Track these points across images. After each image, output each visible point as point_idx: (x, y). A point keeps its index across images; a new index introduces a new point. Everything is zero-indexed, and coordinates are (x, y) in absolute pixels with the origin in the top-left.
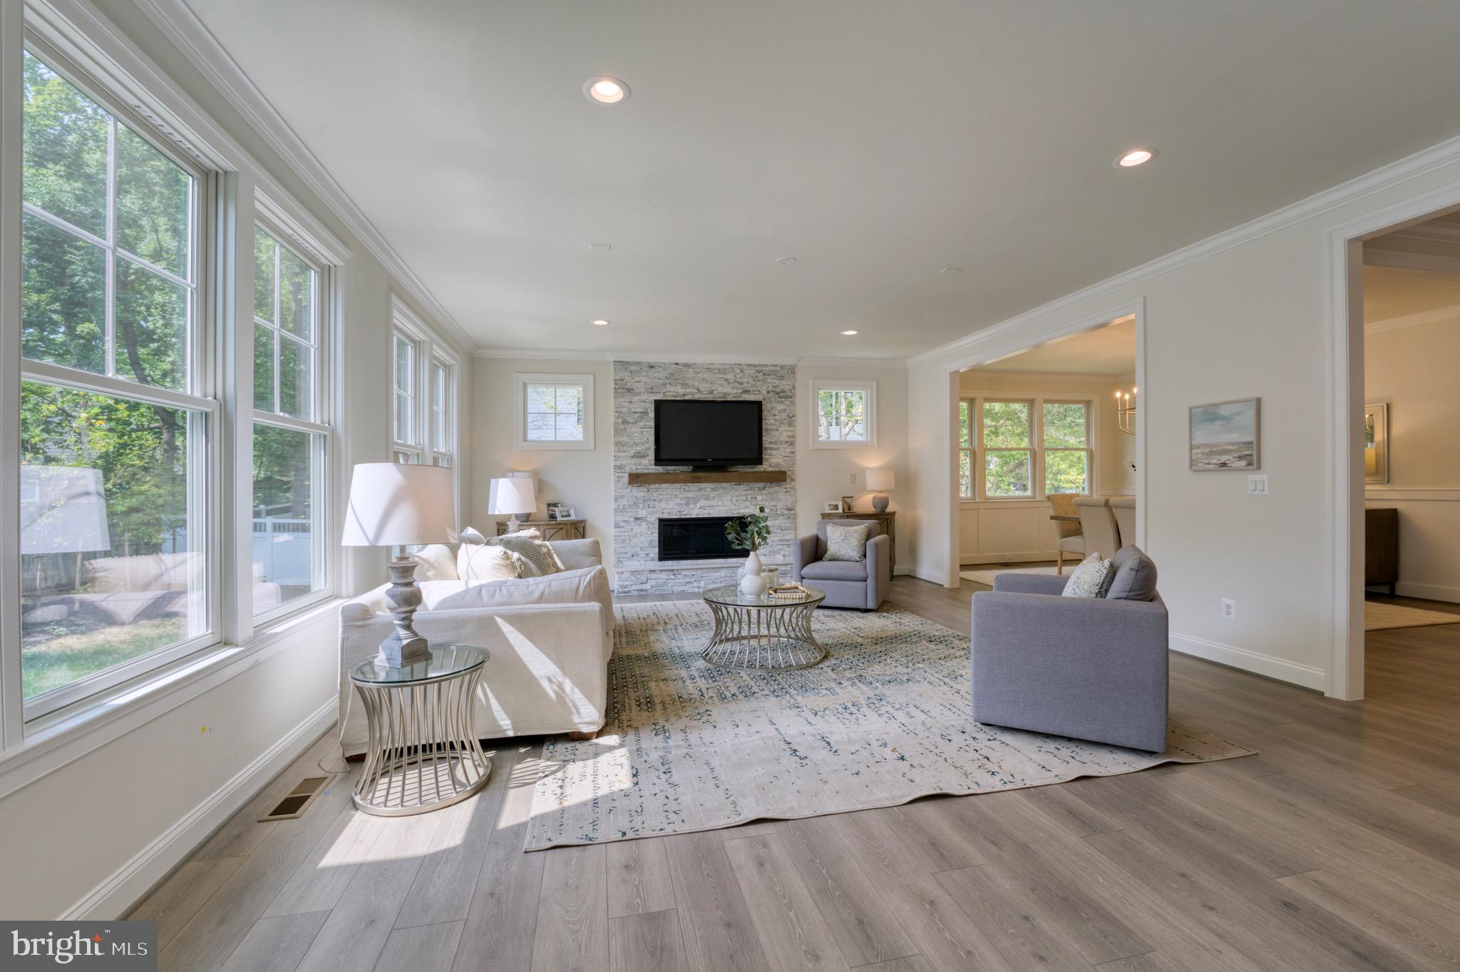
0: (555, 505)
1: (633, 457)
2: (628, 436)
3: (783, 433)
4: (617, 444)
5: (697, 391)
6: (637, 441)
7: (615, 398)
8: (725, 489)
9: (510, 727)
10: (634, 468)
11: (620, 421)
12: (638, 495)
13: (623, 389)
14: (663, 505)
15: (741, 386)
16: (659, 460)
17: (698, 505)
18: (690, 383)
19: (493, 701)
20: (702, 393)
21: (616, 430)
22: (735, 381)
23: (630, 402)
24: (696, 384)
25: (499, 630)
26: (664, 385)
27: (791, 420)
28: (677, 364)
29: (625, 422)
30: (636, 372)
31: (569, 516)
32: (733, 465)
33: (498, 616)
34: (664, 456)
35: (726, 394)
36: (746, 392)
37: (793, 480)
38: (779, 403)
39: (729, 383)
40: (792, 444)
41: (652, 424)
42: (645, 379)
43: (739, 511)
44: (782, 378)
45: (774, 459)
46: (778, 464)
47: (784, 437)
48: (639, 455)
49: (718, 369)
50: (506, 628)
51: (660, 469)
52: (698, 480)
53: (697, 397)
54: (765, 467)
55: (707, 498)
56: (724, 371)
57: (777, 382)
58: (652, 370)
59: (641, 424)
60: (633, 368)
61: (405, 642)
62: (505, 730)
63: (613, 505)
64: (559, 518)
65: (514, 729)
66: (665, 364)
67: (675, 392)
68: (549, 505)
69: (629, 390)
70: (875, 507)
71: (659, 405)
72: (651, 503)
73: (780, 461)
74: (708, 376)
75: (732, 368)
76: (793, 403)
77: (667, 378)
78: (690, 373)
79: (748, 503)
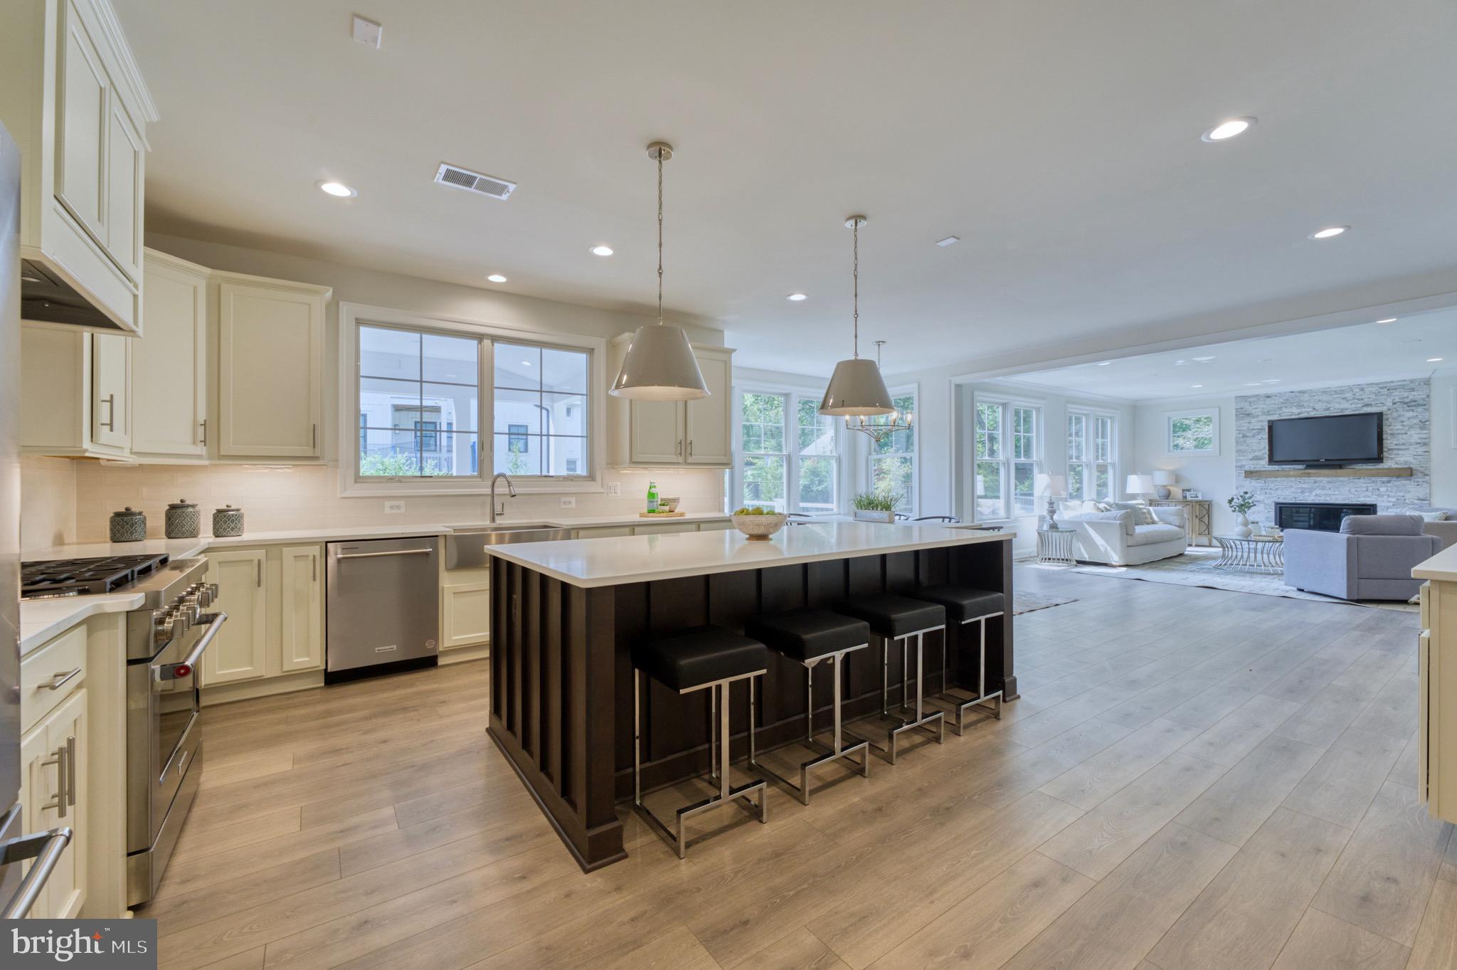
0: (1188, 490)
1: (1251, 460)
2: (1248, 446)
3: (1414, 436)
4: (1239, 451)
5: (1311, 409)
6: (1255, 448)
7: (1236, 420)
8: (1341, 481)
9: (1088, 557)
10: (1252, 467)
11: (1241, 436)
12: (1256, 485)
13: (1242, 414)
14: (1279, 492)
15: (1362, 401)
16: (1271, 460)
17: (1314, 494)
18: (1305, 404)
19: (1081, 548)
20: (1317, 411)
21: (1237, 442)
22: (1354, 398)
23: (1249, 423)
24: (1311, 405)
25: (1085, 527)
26: (1280, 408)
27: (1424, 424)
28: (1292, 392)
30: (1254, 402)
31: (1197, 497)
32: (1350, 464)
33: (1085, 521)
34: (1277, 458)
35: (1342, 410)
36: (1367, 405)
37: (1426, 475)
38: (1407, 411)
39: (1347, 400)
40: (1426, 444)
41: (1267, 436)
42: (1262, 406)
43: (1358, 499)
44: (1413, 390)
45: (1398, 458)
46: (1405, 462)
47: (1413, 440)
48: (1256, 458)
49: (1335, 391)
50: (1088, 527)
52: (1309, 475)
53: (1313, 414)
54: (1387, 464)
55: (1323, 488)
56: (1342, 392)
57: (1406, 394)
58: (1269, 399)
59: (1260, 437)
60: (1251, 400)
64: (1189, 498)
66: (1281, 393)
67: (1289, 413)
68: (1184, 490)
69: (1248, 415)
71: (1272, 423)
72: (1268, 491)
73: (1408, 459)
74: (1324, 398)
75: (1351, 389)
76: (1427, 410)
77: (1282, 403)
78: (1306, 397)
79: (1368, 493)
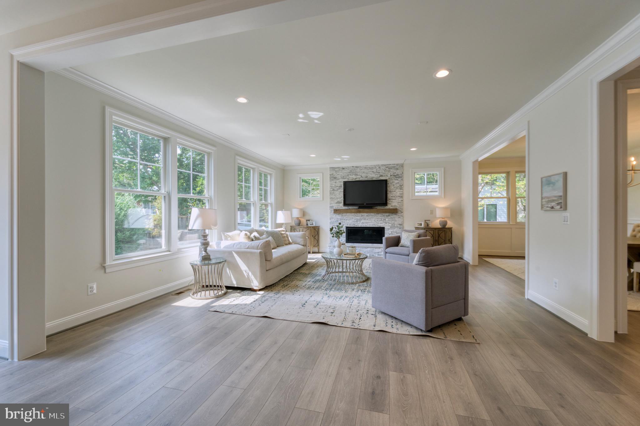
0: (309, 220)
1: (336, 203)
2: (335, 195)
3: (398, 193)
4: (331, 198)
5: (360, 177)
6: (338, 197)
7: (330, 181)
8: (372, 215)
9: (236, 284)
10: (337, 207)
11: (332, 190)
12: (338, 217)
13: (333, 178)
14: (348, 221)
15: (379, 174)
16: (345, 204)
17: (361, 222)
18: (359, 173)
19: (232, 276)
20: (363, 177)
21: (330, 193)
22: (377, 172)
23: (335, 182)
24: (361, 174)
25: (233, 255)
26: (348, 175)
27: (401, 187)
28: (353, 167)
29: (333, 190)
30: (337, 171)
31: (313, 224)
32: (375, 206)
33: (234, 251)
34: (347, 203)
35: (372, 177)
36: (381, 176)
37: (402, 212)
38: (396, 180)
39: (374, 173)
40: (402, 197)
41: (343, 190)
42: (341, 174)
43: (378, 225)
44: (397, 169)
45: (393, 203)
46: (395, 206)
47: (398, 194)
48: (338, 202)
49: (370, 168)
50: (235, 255)
51: (346, 208)
52: (360, 212)
53: (361, 179)
54: (389, 207)
55: (365, 219)
56: (372, 168)
57: (395, 171)
58: (344, 170)
59: (339, 190)
60: (337, 170)
61: (203, 255)
62: (234, 285)
63: (329, 221)
64: (309, 225)
65: (237, 285)
66: (348, 167)
67: (352, 178)
68: (307, 220)
69: (335, 178)
70: (440, 225)
71: (345, 183)
72: (343, 221)
73: (396, 204)
74: (366, 171)
75: (375, 167)
76: (402, 180)
77: (349, 173)
78: (358, 170)
79: (382, 222)
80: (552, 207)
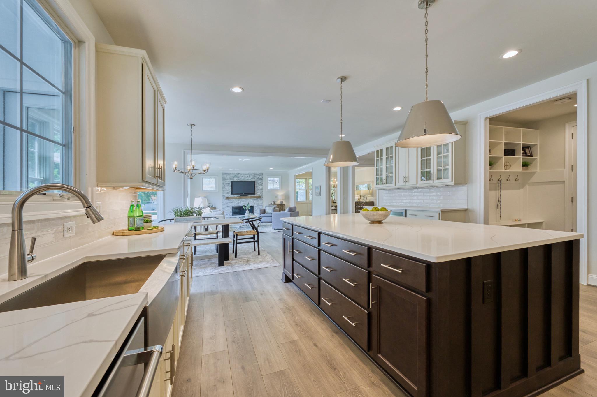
0: (209, 204)
1: (227, 193)
2: (225, 189)
3: (260, 188)
4: (223, 191)
6: (228, 190)
7: (222, 181)
8: (247, 200)
10: (227, 196)
12: (228, 201)
13: (224, 179)
14: (233, 203)
16: (232, 194)
17: (241, 204)
18: (239, 177)
21: (223, 188)
23: (226, 182)
24: (241, 177)
26: (234, 178)
27: (262, 185)
28: (236, 173)
29: (225, 186)
30: (227, 175)
31: (212, 206)
32: (249, 195)
34: (233, 193)
35: (247, 180)
36: (252, 179)
37: (262, 198)
38: (259, 181)
39: (248, 177)
40: (262, 190)
41: (231, 186)
42: (229, 177)
44: (260, 176)
45: (258, 193)
46: (259, 194)
47: (260, 189)
48: (228, 193)
49: (245, 174)
51: (233, 196)
52: (241, 198)
53: (241, 180)
54: (256, 195)
55: (243, 202)
56: (247, 174)
57: (259, 177)
58: (231, 175)
59: (228, 186)
63: (222, 204)
66: (234, 173)
67: (236, 179)
69: (226, 179)
70: (280, 203)
71: (232, 182)
72: (231, 203)
73: (260, 194)
74: (243, 175)
75: (249, 174)
76: (262, 181)
77: (234, 176)
78: (239, 175)
79: (252, 203)
80: (318, 195)
